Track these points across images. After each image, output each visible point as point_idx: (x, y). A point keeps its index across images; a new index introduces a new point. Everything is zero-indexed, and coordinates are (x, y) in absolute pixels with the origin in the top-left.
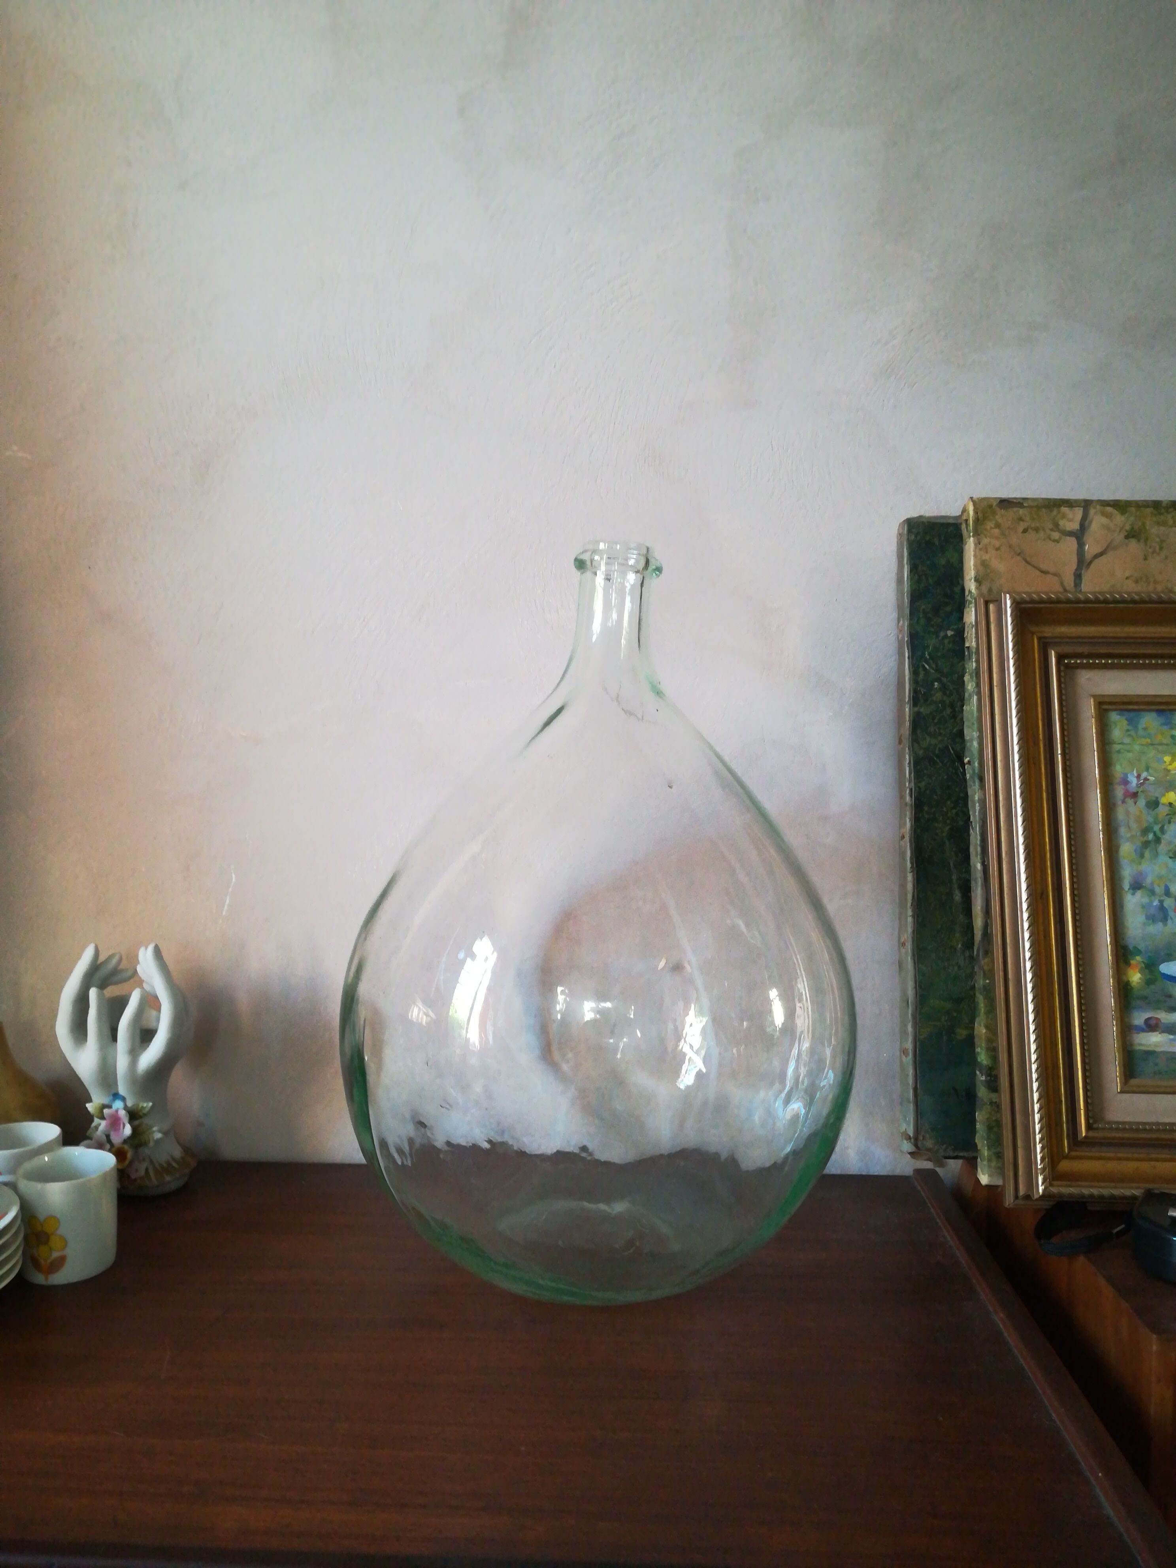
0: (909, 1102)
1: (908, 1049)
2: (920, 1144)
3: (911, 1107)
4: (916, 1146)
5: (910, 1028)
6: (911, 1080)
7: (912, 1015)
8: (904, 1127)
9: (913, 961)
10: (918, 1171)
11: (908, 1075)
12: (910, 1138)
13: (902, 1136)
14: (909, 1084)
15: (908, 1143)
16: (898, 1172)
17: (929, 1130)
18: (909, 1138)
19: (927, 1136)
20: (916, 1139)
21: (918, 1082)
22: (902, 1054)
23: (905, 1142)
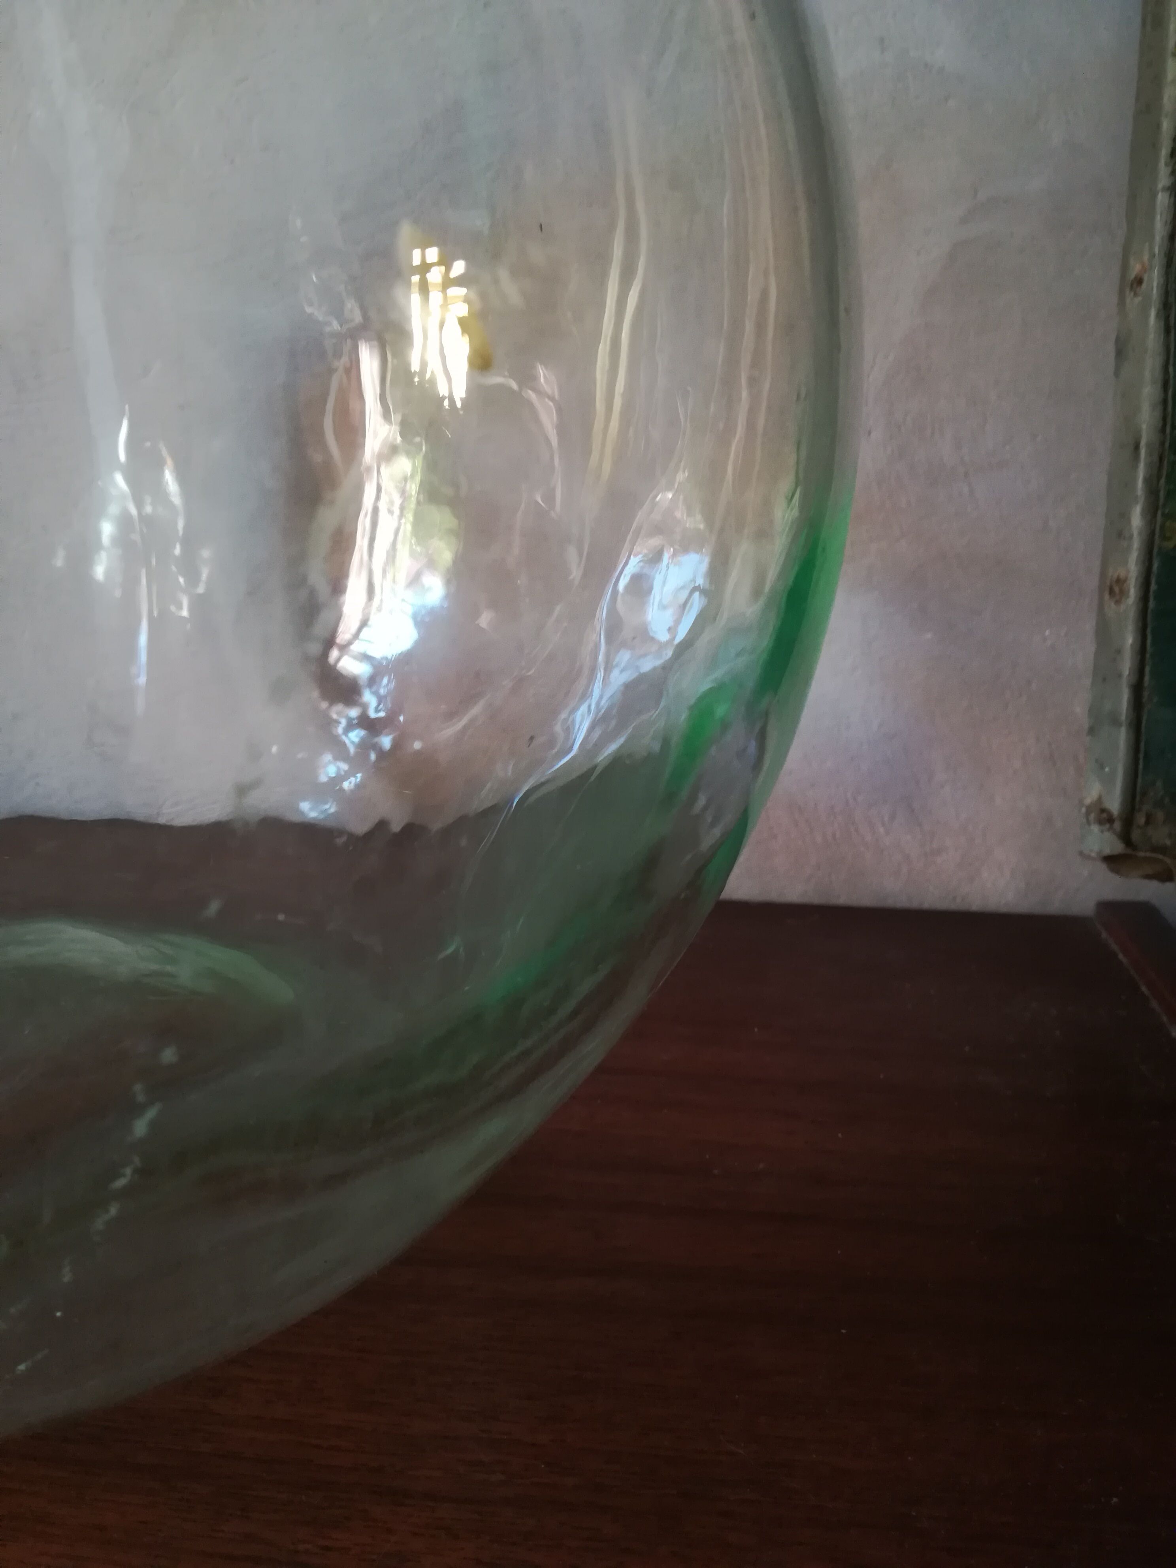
0: (1115, 722)
1: (1125, 580)
2: (1136, 835)
3: (1122, 737)
4: (1126, 837)
5: (1137, 520)
6: (1126, 665)
7: (1147, 481)
8: (1093, 791)
9: (1162, 323)
10: (1108, 908)
11: (1119, 652)
12: (1110, 820)
13: (1088, 813)
14: (1120, 676)
15: (1102, 832)
16: (1056, 905)
17: (1167, 800)
18: (1104, 818)
19: (1160, 815)
20: (1128, 820)
21: (1147, 669)
22: (1107, 596)
23: (1095, 828)
